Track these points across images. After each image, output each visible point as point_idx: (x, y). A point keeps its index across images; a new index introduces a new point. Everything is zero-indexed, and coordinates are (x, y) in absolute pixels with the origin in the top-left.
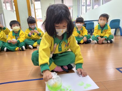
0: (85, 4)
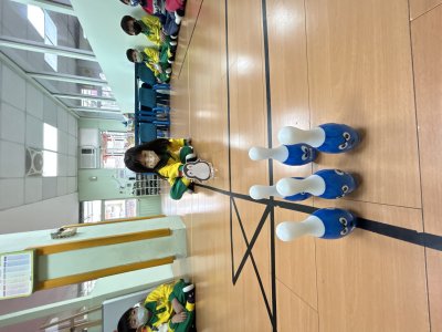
0: (96, 101)
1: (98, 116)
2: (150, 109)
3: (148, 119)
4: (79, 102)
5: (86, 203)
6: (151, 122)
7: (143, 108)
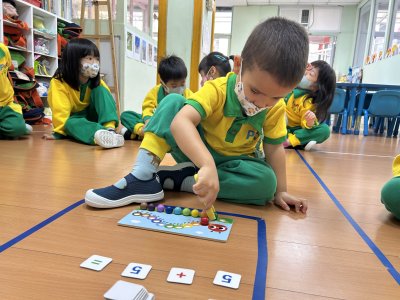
1: (361, 33)
2: (366, 106)
3: (352, 103)
4: (384, 7)
5: (229, 14)
6: (346, 106)
7: (369, 97)
